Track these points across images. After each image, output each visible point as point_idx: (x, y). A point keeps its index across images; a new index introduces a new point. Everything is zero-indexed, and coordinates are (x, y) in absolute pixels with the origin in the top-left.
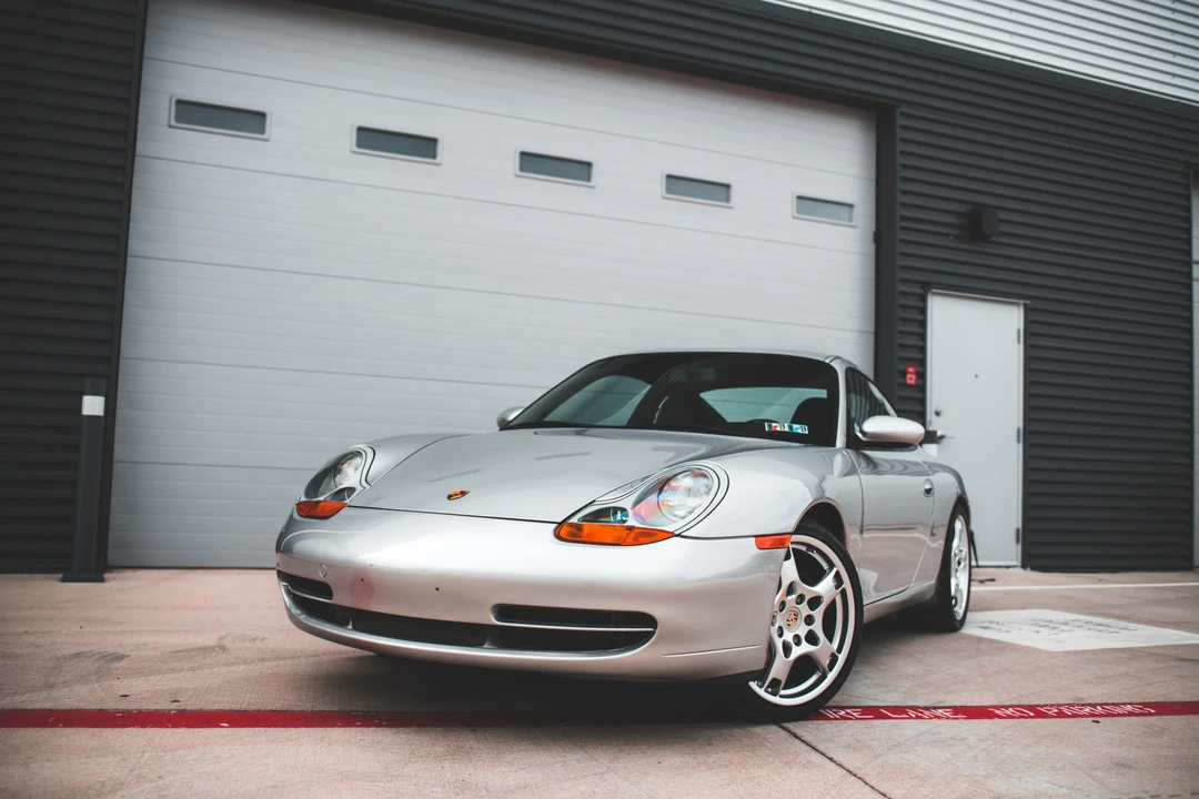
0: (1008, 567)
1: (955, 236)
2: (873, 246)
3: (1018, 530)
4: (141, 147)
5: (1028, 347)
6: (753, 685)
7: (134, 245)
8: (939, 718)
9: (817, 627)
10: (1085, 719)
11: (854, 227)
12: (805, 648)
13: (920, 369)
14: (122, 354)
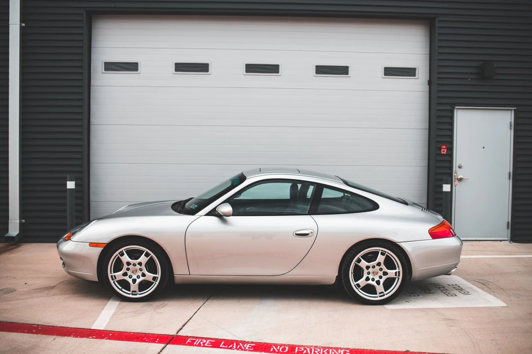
2: (428, 86)
3: (508, 222)
4: (93, 82)
5: (516, 131)
11: (417, 78)
13: (449, 146)
14: (91, 162)
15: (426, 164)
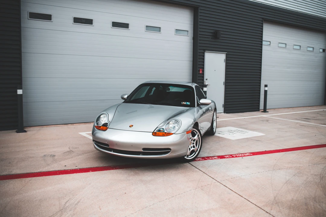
0: (221, 113)
1: (211, 38)
2: (193, 41)
3: (223, 104)
4: (22, 25)
5: (226, 63)
6: (185, 157)
7: (23, 50)
8: (215, 159)
9: (195, 145)
10: (240, 157)
11: (188, 36)
12: (193, 149)
13: (203, 70)
14: (23, 77)
15: (192, 78)
